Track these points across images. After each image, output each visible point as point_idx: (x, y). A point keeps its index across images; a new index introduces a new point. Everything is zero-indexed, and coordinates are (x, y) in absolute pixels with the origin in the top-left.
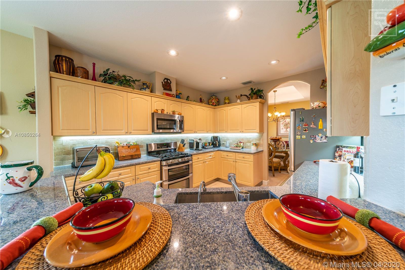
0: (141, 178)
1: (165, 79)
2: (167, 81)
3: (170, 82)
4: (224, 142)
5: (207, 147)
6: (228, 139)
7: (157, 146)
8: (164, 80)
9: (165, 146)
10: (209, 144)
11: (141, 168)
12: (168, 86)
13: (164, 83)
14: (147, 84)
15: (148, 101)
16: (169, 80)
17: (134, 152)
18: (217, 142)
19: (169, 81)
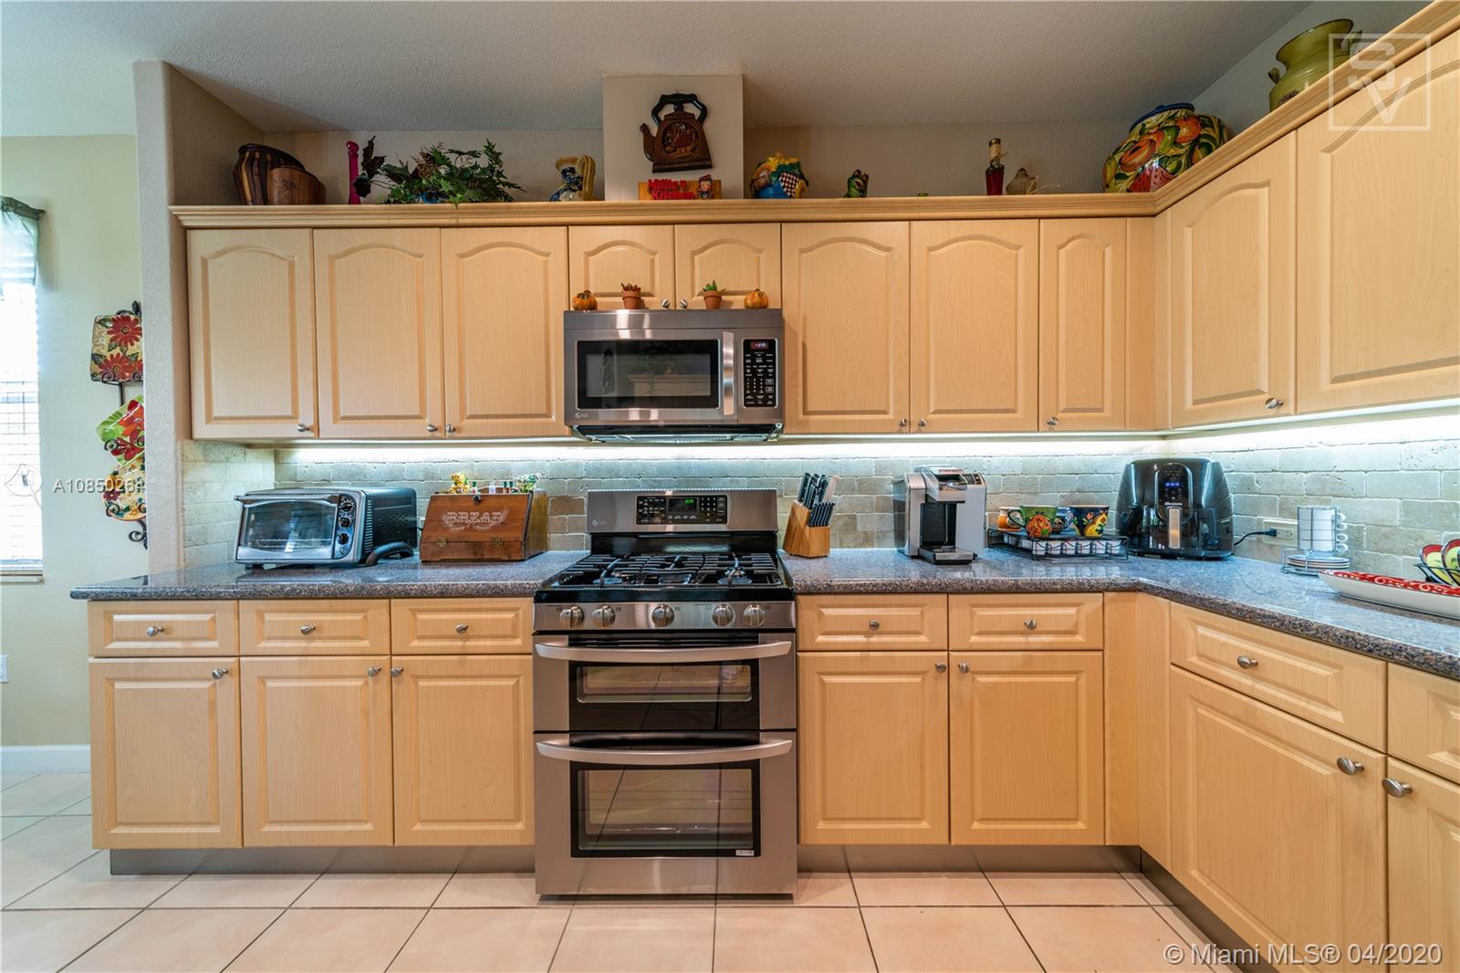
0: (423, 677)
1: (665, 100)
2: (679, 108)
3: (697, 113)
4: (1284, 510)
5: (1040, 548)
6: (1330, 487)
7: (639, 507)
8: (656, 112)
9: (692, 507)
10: (1082, 527)
11: (420, 617)
12: (682, 143)
13: (654, 131)
14: (572, 170)
15: (547, 255)
16: (692, 98)
17: (495, 528)
18: (1174, 514)
19: (690, 109)
